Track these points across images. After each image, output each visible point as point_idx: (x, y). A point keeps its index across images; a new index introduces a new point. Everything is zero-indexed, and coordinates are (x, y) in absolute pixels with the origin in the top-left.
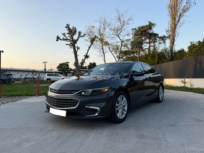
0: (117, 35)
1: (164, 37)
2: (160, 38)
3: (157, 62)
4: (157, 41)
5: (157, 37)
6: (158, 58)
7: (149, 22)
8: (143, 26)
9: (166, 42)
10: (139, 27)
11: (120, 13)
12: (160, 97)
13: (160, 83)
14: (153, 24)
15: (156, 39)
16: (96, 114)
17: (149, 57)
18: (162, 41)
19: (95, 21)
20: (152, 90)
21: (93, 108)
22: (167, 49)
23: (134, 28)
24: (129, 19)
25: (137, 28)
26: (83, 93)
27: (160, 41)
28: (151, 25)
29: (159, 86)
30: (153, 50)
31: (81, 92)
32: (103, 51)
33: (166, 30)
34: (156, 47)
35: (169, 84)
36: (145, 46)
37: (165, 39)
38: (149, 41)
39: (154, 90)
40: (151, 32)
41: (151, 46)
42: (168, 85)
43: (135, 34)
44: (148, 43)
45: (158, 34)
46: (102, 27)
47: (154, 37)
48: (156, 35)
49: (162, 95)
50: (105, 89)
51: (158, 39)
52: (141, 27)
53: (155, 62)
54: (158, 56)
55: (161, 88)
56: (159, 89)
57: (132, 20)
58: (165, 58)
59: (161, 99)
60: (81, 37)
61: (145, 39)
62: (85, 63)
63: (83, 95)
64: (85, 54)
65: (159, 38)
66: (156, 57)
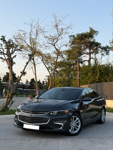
0: (53, 44)
1: (108, 47)
2: (103, 48)
3: (99, 79)
4: (99, 51)
5: (99, 47)
6: (100, 75)
7: (90, 28)
8: (82, 33)
9: (109, 53)
10: (78, 34)
11: (57, 19)
12: (102, 118)
13: (103, 106)
14: (95, 32)
15: (97, 50)
16: (61, 128)
17: (89, 73)
18: (104, 52)
19: (24, 23)
20: (96, 113)
21: (58, 123)
22: (111, 64)
23: (72, 35)
24: (68, 27)
25: (76, 35)
26: (51, 114)
27: (103, 53)
28: (92, 33)
29: (102, 109)
30: (94, 64)
31: (50, 113)
32: (34, 63)
33: (110, 41)
34: (98, 62)
35: (111, 107)
36: (84, 56)
37: (108, 50)
38: (90, 51)
39: (98, 112)
40: (92, 41)
41: (91, 57)
42: (109, 108)
43: (72, 41)
44: (87, 54)
45: (100, 44)
46: (33, 32)
47: (95, 48)
48: (97, 45)
49: (104, 117)
50: (66, 111)
51: (100, 50)
52: (81, 34)
53: (96, 79)
54: (99, 72)
55: (103, 111)
56: (101, 112)
57: (71, 28)
58: (107, 76)
59: (103, 121)
60: (17, 50)
61: (85, 49)
62: (21, 80)
63: (51, 115)
64: (22, 70)
65: (101, 48)
66: (97, 73)
